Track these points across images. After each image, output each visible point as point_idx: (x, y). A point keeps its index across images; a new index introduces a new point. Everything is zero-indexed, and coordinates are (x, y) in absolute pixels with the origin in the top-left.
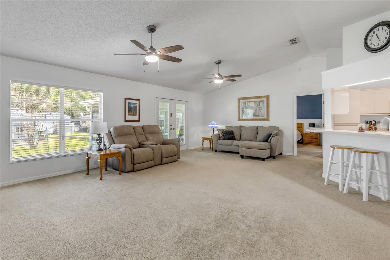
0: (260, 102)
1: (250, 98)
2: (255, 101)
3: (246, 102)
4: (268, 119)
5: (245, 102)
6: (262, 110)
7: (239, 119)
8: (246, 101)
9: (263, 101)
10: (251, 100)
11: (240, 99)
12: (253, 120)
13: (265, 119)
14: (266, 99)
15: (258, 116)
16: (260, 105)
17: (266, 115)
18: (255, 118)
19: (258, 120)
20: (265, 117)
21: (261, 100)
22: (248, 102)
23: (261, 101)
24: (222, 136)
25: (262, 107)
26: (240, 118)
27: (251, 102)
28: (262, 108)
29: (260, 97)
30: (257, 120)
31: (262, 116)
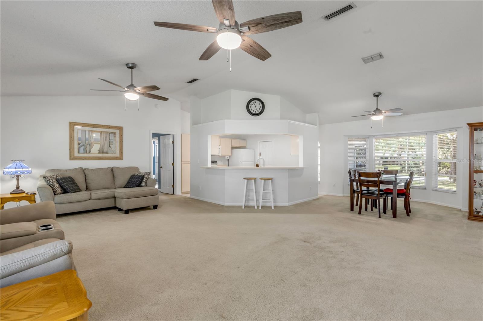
0: (110, 134)
1: (94, 126)
2: (102, 132)
3: (87, 132)
4: (120, 158)
5: (85, 131)
6: (112, 144)
7: (72, 157)
8: (87, 128)
9: (115, 134)
10: (95, 129)
11: (74, 125)
12: (99, 158)
13: (117, 157)
14: (119, 131)
15: (107, 153)
16: (110, 138)
17: (118, 151)
18: (101, 155)
19: (107, 158)
20: (118, 155)
21: (112, 131)
22: (89, 131)
23: (112, 133)
24: (58, 187)
25: (113, 140)
26: (75, 156)
27: (94, 131)
28: (112, 142)
29: (110, 127)
30: (105, 158)
31: (113, 154)
